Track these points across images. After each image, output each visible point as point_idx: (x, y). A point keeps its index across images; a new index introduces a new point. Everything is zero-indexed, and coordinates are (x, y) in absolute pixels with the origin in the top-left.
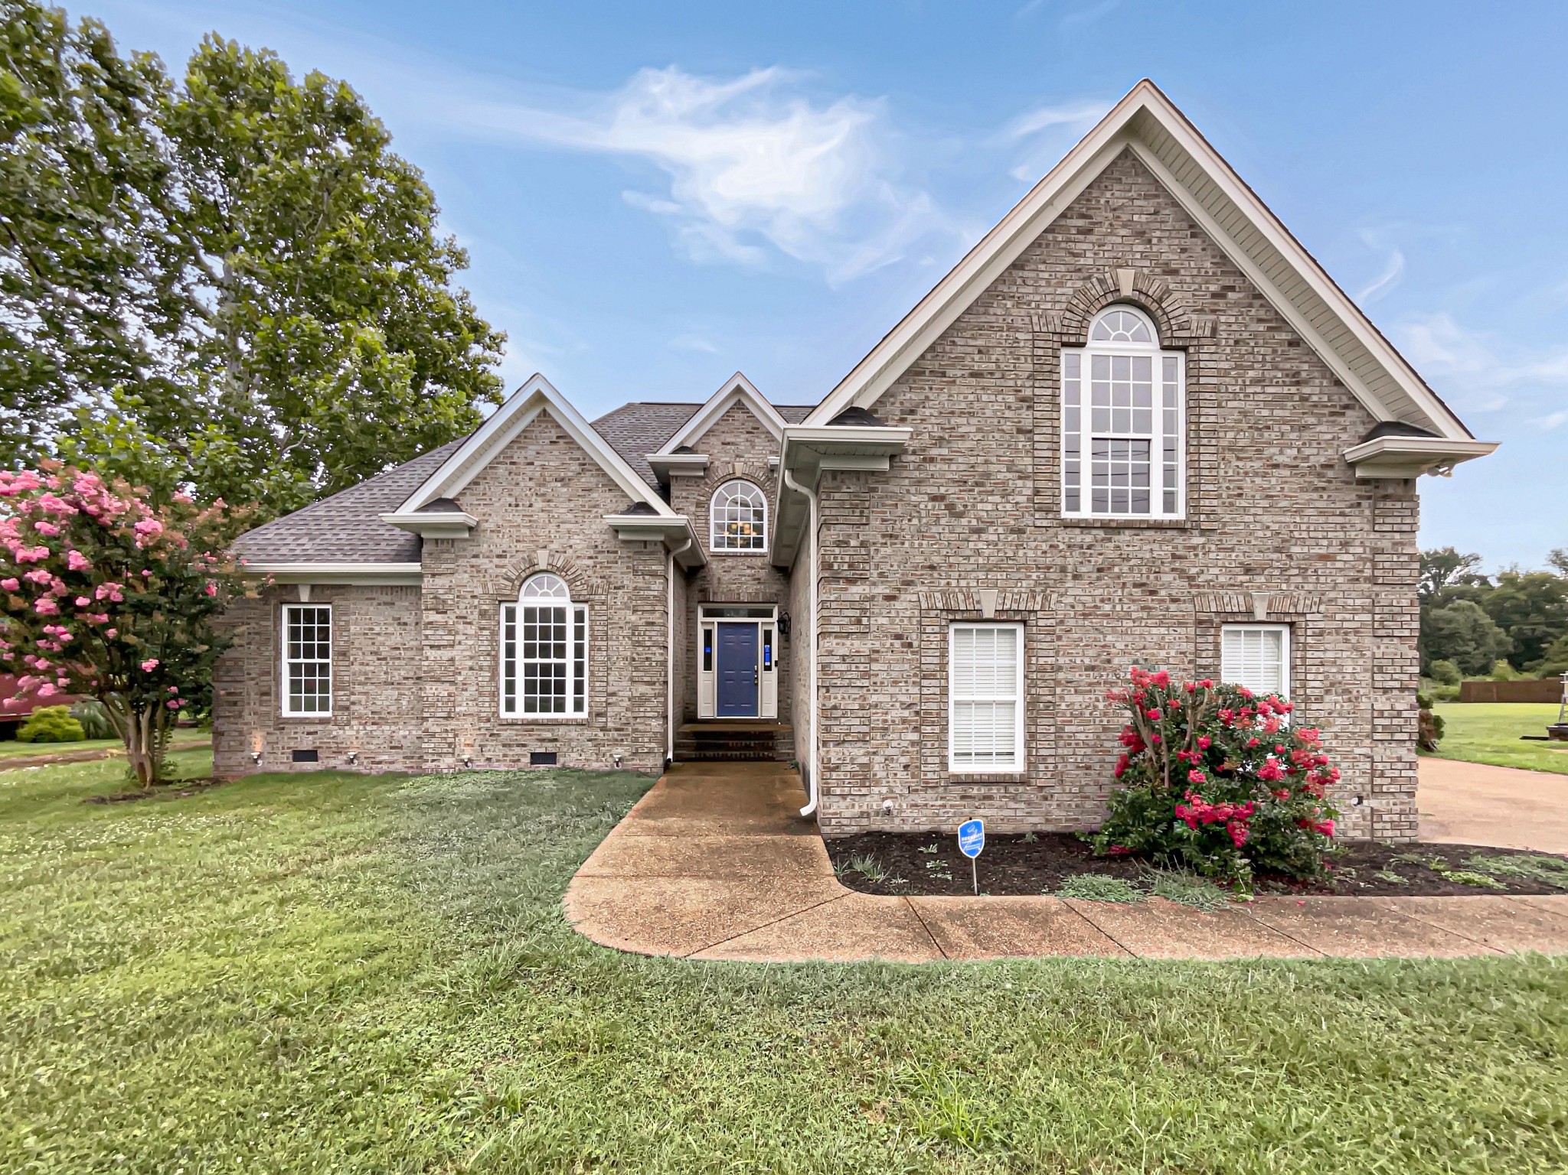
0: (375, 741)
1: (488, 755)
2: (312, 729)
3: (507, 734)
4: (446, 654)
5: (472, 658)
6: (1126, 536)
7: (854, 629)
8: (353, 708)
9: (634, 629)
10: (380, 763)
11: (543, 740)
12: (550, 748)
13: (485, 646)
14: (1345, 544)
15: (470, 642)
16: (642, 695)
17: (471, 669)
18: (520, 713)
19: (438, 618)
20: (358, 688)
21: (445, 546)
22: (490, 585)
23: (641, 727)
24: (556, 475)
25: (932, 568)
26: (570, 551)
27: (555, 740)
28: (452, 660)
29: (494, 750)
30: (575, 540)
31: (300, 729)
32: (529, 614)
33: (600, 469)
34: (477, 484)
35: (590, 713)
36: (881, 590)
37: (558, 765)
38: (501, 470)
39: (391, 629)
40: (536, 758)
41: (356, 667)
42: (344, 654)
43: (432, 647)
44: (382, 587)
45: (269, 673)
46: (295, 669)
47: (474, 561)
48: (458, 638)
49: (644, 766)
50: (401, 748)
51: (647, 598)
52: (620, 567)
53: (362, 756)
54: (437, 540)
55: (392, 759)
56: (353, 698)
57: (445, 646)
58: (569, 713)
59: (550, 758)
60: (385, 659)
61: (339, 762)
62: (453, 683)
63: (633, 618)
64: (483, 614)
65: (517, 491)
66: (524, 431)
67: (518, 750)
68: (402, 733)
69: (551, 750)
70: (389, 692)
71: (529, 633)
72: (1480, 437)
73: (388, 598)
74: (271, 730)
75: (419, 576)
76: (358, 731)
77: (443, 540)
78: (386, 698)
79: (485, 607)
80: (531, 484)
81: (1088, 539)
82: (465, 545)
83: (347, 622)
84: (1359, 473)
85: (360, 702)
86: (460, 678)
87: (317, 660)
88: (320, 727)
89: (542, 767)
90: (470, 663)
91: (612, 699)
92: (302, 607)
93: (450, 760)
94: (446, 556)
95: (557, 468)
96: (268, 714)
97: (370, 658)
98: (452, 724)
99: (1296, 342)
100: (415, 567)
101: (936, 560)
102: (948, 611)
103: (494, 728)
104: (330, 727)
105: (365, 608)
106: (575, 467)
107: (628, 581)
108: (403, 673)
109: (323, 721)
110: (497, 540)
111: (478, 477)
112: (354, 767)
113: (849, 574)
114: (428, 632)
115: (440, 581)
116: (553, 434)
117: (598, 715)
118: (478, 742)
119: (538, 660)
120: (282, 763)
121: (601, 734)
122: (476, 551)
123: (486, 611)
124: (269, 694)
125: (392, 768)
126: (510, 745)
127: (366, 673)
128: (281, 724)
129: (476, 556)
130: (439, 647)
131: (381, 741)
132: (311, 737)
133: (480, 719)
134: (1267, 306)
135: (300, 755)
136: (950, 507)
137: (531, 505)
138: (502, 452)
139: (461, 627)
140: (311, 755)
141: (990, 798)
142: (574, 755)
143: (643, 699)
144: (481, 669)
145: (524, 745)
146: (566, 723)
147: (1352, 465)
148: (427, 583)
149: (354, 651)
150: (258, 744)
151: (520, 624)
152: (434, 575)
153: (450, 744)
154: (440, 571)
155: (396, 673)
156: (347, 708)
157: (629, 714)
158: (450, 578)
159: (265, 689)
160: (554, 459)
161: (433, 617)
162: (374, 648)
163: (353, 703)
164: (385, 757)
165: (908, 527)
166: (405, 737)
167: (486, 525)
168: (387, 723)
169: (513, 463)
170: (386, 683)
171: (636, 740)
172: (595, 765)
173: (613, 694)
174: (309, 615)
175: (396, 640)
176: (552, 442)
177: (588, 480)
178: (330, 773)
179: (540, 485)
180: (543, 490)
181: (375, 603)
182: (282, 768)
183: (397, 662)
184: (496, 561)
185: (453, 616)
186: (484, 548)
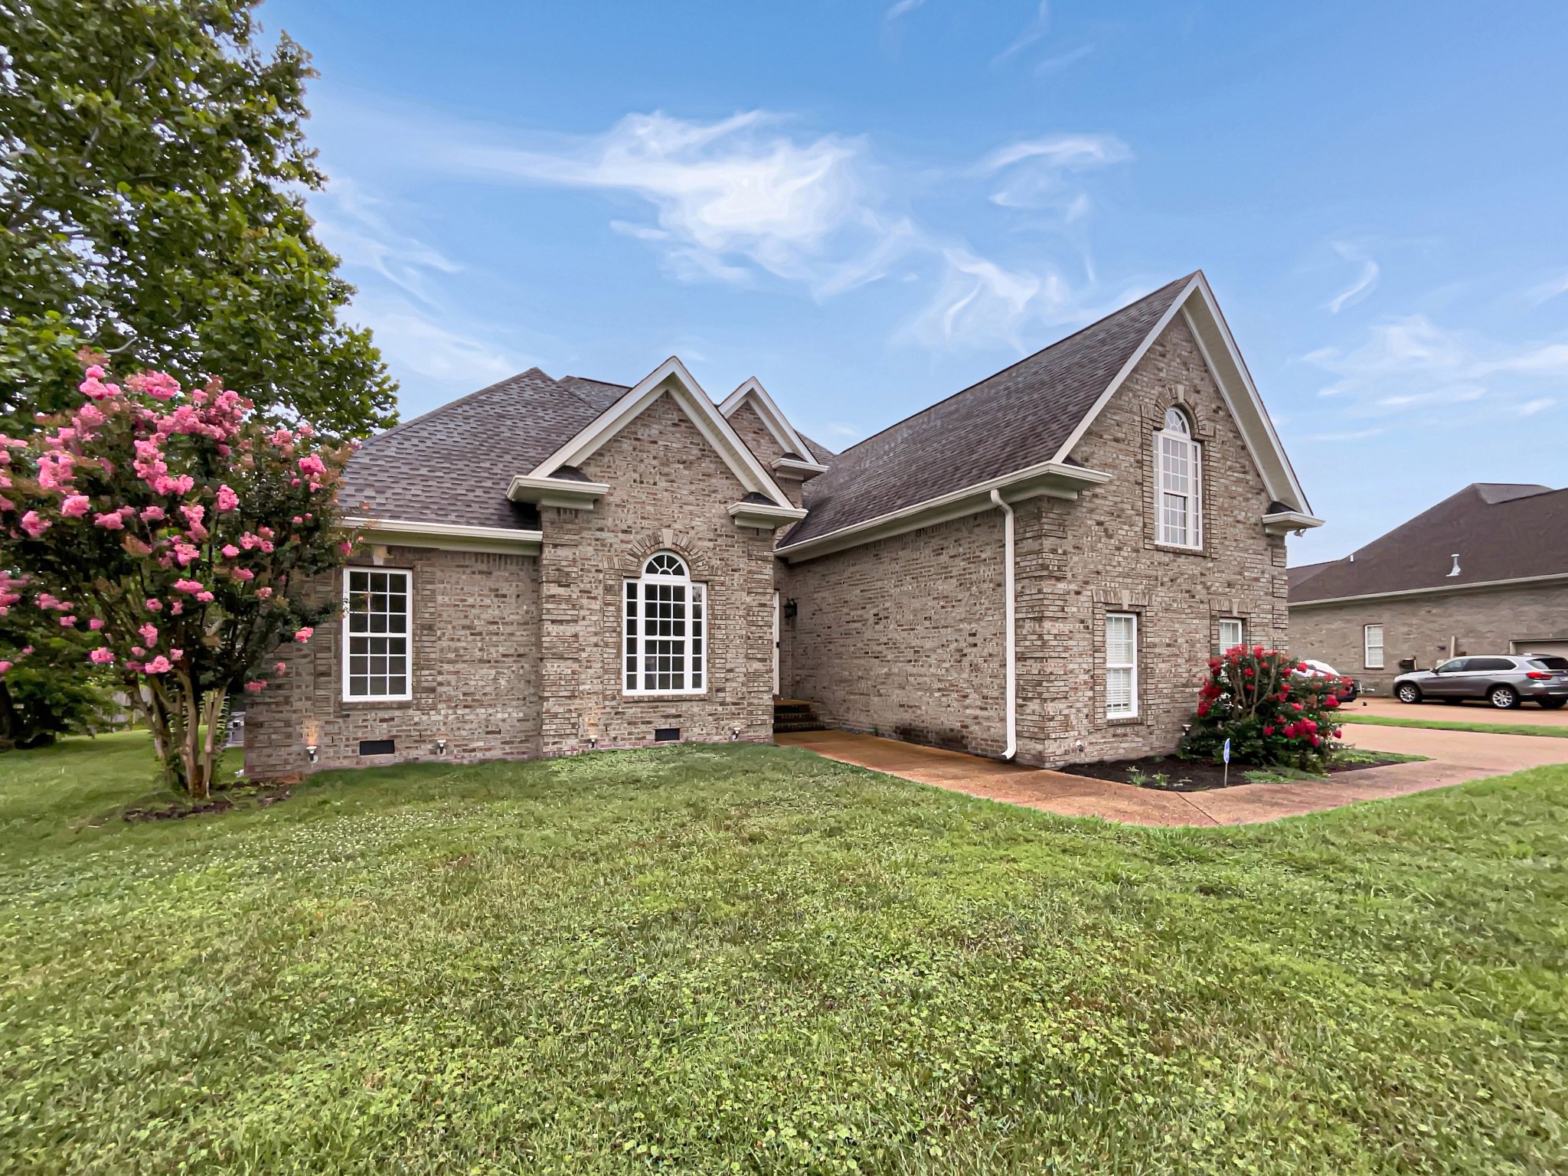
0: (467, 727)
1: (613, 734)
2: (386, 715)
3: (632, 711)
4: (569, 630)
5: (596, 634)
6: (1182, 560)
7: (1060, 615)
8: (440, 689)
9: (749, 609)
10: (474, 750)
11: (667, 717)
12: (674, 724)
13: (611, 622)
14: (1263, 572)
15: (594, 618)
16: (756, 671)
17: (596, 645)
18: (641, 690)
19: (561, 591)
20: (446, 667)
21: (568, 516)
22: (615, 560)
23: (756, 701)
24: (678, 457)
25: (1098, 573)
26: (692, 533)
27: (679, 716)
28: (576, 636)
29: (619, 729)
30: (697, 522)
31: (371, 715)
32: (651, 591)
33: (718, 457)
34: (601, 455)
35: (710, 689)
36: (1073, 587)
37: (682, 741)
38: (626, 445)
39: (488, 601)
40: (661, 735)
41: (445, 643)
42: (430, 628)
43: (553, 622)
44: (477, 554)
45: (329, 649)
46: (357, 645)
47: (598, 534)
48: (583, 613)
49: (758, 737)
50: (499, 732)
51: (760, 581)
52: (737, 550)
53: (451, 744)
54: (558, 509)
55: (488, 745)
56: (440, 678)
57: (568, 622)
58: (688, 689)
59: (673, 734)
60: (480, 634)
61: (422, 753)
62: (576, 660)
63: (748, 599)
64: (608, 589)
65: (642, 468)
66: (648, 409)
67: (643, 727)
68: (500, 716)
69: (674, 726)
70: (484, 671)
71: (650, 610)
72: (1316, 516)
73: (484, 567)
74: (331, 718)
75: (539, 546)
76: (446, 716)
77: (565, 510)
78: (480, 678)
79: (610, 582)
80: (655, 462)
81: (1166, 559)
82: (591, 516)
83: (433, 591)
84: (1267, 531)
85: (449, 684)
86: (584, 655)
87: (388, 635)
88: (397, 713)
89: (666, 743)
90: (594, 639)
91: (730, 675)
92: (369, 571)
93: (573, 742)
94: (570, 526)
95: (679, 451)
96: (327, 699)
97: (463, 632)
98: (577, 703)
99: (1244, 448)
100: (534, 536)
101: (1100, 567)
102: (1107, 604)
103: (618, 708)
104: (411, 712)
105: (455, 576)
106: (695, 452)
107: (742, 563)
108: (501, 649)
109: (403, 706)
110: (623, 516)
111: (602, 448)
112: (442, 757)
113: (1057, 574)
114: (550, 606)
115: (562, 552)
116: (675, 417)
117: (718, 690)
118: (602, 722)
119: (658, 637)
120: (347, 758)
121: (720, 709)
122: (600, 523)
123: (611, 586)
124: (328, 674)
125: (488, 755)
126: (635, 723)
127: (456, 650)
128: (345, 711)
129: (601, 529)
130: (561, 622)
131: (474, 725)
132: (385, 725)
133: (605, 698)
134: (1233, 422)
135: (369, 747)
136: (1106, 530)
137: (655, 484)
138: (626, 427)
139: (585, 601)
140: (387, 746)
141: (1125, 735)
142: (697, 730)
143: (757, 674)
144: (607, 645)
145: (649, 723)
146: (689, 699)
147: (1265, 525)
148: (548, 553)
149: (442, 625)
150: (312, 736)
151: (641, 601)
152: (555, 546)
153: (574, 725)
154: (563, 542)
155: (492, 650)
156: (433, 690)
157: (745, 689)
158: (573, 550)
159: (322, 669)
160: (676, 441)
161: (554, 589)
162: (467, 622)
163: (440, 684)
164: (481, 744)
165: (1086, 541)
166: (504, 720)
167: (611, 499)
168: (482, 706)
169: (637, 439)
170: (481, 661)
171: (751, 713)
172: (716, 738)
173: (731, 671)
174: (379, 582)
175: (493, 613)
176: (674, 425)
177: (707, 465)
178: (412, 766)
179: (663, 464)
180: (666, 470)
181: (468, 571)
182: (346, 763)
183: (495, 638)
184: (622, 536)
185: (577, 590)
186: (609, 522)
